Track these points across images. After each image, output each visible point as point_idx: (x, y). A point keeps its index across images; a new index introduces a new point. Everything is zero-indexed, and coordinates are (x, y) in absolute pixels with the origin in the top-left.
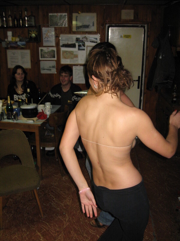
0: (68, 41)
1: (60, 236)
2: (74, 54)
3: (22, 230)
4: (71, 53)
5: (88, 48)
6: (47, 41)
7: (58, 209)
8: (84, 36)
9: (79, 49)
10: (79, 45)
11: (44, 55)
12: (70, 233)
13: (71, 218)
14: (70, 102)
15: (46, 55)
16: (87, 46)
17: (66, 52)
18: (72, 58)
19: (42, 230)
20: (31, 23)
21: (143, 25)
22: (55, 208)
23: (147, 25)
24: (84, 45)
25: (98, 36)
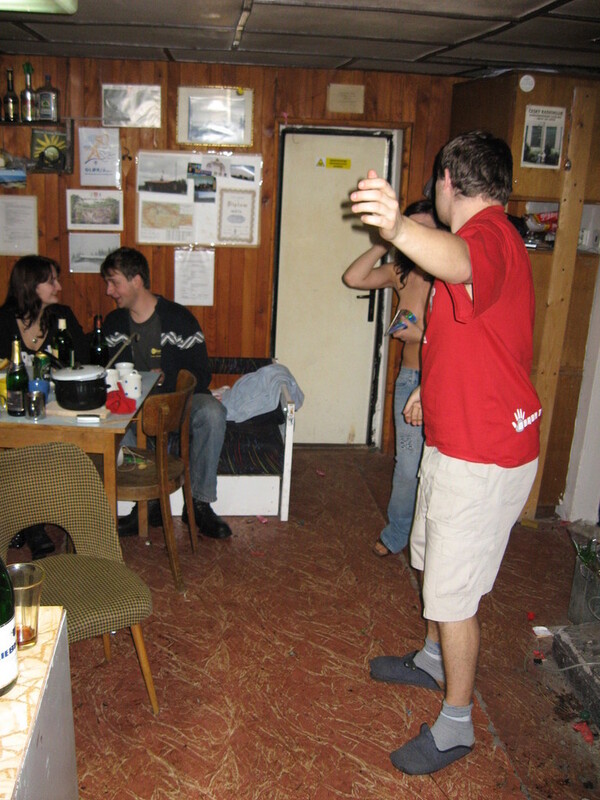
0: (163, 172)
2: (181, 212)
4: (172, 209)
5: (226, 195)
6: (94, 170)
7: (195, 684)
8: (214, 160)
9: (197, 199)
10: (198, 185)
11: (83, 214)
12: (253, 748)
13: (242, 706)
15: (90, 215)
16: (223, 191)
17: (155, 205)
18: (174, 227)
19: (164, 748)
20: (45, 111)
21: (388, 131)
22: (184, 683)
23: (401, 132)
24: (211, 186)
25: (258, 162)
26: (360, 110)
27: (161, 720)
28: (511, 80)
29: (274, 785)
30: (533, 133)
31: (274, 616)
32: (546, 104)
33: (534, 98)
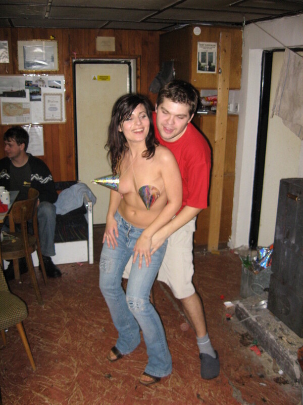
0: (12, 86)
2: (24, 107)
3: (7, 396)
4: (18, 105)
5: (46, 97)
7: (54, 352)
8: (39, 79)
9: (31, 100)
10: (31, 92)
12: (88, 382)
13: (80, 360)
14: (26, 185)
16: (45, 94)
17: (9, 104)
18: (20, 115)
19: (41, 388)
21: (128, 60)
22: (48, 353)
23: (135, 60)
24: (39, 92)
26: (114, 50)
27: (38, 374)
28: (189, 29)
29: (102, 399)
30: (202, 56)
31: (92, 312)
32: (207, 41)
33: (201, 38)
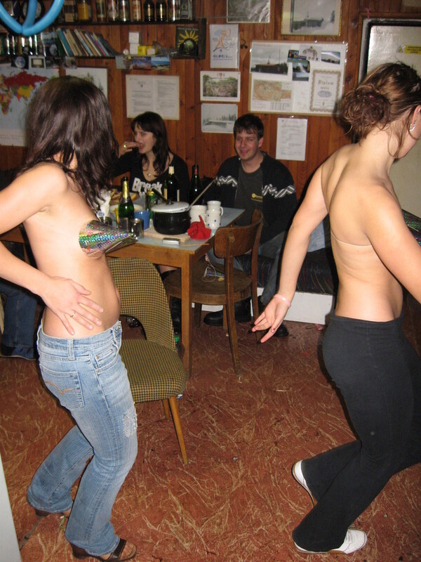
0: (270, 57)
1: (222, 508)
2: (283, 88)
3: (137, 486)
4: (275, 86)
5: (317, 75)
6: (220, 56)
7: (222, 447)
8: (309, 47)
9: (295, 78)
10: (295, 67)
11: (212, 89)
12: (244, 503)
13: (249, 471)
14: (255, 198)
15: (217, 90)
16: (316, 71)
17: (263, 83)
18: (277, 100)
19: (181, 491)
20: (185, 13)
22: (214, 445)
24: (307, 68)
25: (343, 48)
27: (187, 470)
29: (250, 537)
31: (300, 404)
